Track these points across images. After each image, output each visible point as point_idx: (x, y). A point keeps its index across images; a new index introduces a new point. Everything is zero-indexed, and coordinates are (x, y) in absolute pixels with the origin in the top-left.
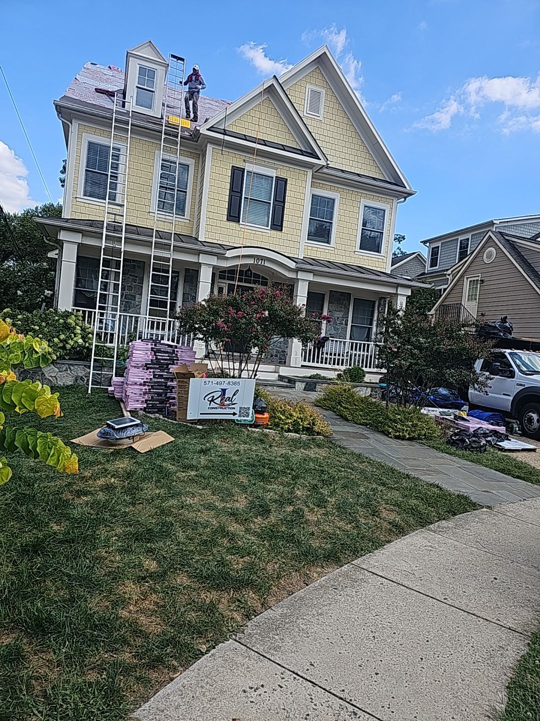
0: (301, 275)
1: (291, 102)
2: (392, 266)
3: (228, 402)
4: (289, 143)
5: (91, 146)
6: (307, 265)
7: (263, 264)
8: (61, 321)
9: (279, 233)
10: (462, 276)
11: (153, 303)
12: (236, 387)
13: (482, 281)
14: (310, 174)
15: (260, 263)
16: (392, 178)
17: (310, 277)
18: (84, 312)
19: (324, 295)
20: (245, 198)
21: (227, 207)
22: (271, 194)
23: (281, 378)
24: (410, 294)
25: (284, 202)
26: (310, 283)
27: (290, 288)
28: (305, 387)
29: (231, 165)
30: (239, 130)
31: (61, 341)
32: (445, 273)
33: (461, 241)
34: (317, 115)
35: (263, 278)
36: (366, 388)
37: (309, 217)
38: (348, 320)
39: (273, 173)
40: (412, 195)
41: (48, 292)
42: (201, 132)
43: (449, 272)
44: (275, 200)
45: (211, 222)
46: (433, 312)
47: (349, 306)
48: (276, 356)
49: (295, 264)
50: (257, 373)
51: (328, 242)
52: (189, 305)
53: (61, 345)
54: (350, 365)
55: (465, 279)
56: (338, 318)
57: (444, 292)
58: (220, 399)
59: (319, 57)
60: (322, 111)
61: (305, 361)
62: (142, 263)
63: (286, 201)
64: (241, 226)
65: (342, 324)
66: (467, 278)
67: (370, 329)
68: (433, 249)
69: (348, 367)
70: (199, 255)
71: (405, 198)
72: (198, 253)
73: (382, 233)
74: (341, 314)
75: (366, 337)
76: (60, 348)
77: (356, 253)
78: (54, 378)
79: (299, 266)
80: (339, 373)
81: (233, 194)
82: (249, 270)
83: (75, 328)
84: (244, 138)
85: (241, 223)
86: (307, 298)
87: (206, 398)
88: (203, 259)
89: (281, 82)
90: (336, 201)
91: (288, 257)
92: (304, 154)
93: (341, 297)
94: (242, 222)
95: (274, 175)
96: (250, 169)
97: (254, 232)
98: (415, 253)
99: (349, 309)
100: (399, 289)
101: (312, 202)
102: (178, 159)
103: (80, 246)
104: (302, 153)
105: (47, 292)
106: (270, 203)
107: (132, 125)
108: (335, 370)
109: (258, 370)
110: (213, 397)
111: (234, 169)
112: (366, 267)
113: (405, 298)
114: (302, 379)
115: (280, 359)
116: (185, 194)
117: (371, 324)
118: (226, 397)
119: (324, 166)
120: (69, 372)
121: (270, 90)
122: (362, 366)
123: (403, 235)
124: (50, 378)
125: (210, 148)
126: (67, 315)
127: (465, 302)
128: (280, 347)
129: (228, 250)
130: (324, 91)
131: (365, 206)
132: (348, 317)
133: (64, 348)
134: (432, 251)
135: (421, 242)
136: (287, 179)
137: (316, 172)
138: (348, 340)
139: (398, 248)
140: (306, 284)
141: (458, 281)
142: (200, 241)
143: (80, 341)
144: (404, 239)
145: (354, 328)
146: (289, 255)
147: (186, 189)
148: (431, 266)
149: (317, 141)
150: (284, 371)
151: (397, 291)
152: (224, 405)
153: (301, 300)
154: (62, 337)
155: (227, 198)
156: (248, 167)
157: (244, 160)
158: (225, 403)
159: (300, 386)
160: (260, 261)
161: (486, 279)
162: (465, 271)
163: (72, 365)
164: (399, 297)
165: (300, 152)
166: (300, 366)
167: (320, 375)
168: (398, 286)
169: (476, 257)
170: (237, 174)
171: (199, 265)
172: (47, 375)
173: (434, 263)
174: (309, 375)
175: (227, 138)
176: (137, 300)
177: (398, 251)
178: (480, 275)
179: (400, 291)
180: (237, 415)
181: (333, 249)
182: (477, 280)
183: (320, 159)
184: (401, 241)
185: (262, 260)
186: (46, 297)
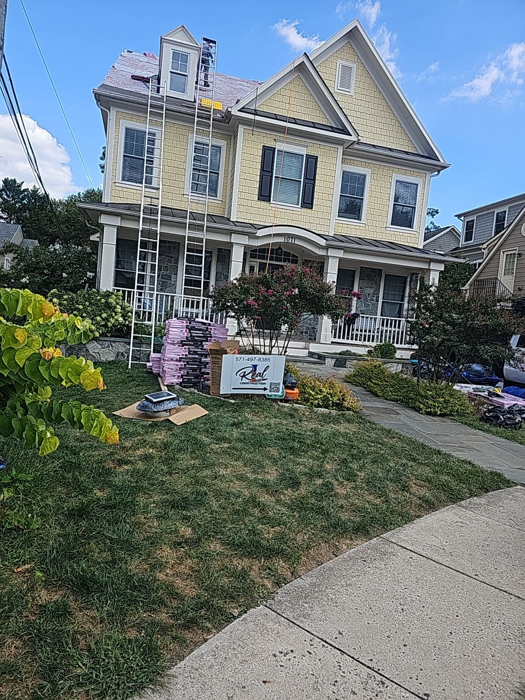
0: (331, 252)
1: (322, 79)
2: (424, 241)
3: (259, 378)
4: (320, 120)
5: (129, 132)
6: (338, 242)
7: (293, 242)
8: (103, 300)
9: (309, 211)
10: (498, 250)
11: (188, 282)
12: (267, 364)
13: (519, 254)
14: (340, 151)
15: (290, 241)
16: (425, 152)
17: (341, 254)
18: (124, 292)
19: (355, 271)
20: (276, 177)
21: (258, 187)
22: (301, 172)
23: (311, 354)
24: (443, 269)
25: (314, 179)
26: (341, 260)
27: (320, 266)
28: (335, 363)
29: (262, 144)
30: (270, 109)
31: (103, 319)
32: (480, 247)
33: (497, 213)
34: (348, 90)
35: (293, 256)
36: (396, 364)
37: (340, 194)
38: (378, 297)
39: (304, 151)
40: (445, 167)
42: (232, 113)
43: (485, 246)
44: (306, 178)
45: (242, 202)
46: (467, 287)
47: (380, 282)
48: (306, 333)
49: (325, 241)
50: (288, 349)
51: (359, 218)
52: (222, 284)
53: (103, 323)
54: (381, 342)
55: (502, 253)
56: (369, 294)
57: (479, 266)
58: (251, 374)
59: (351, 31)
60: (353, 85)
61: (335, 337)
62: (177, 244)
63: (317, 178)
64: (271, 205)
65: (373, 300)
66: (504, 252)
67: (401, 306)
68: (468, 222)
69: (379, 343)
70: (231, 235)
71: (439, 171)
72: (230, 233)
73: (415, 208)
74: (371, 291)
75: (398, 313)
76: (102, 326)
77: (387, 229)
78: (98, 355)
79: (329, 243)
80: (370, 349)
81: (264, 173)
82: (280, 248)
83: (115, 308)
84: (275, 117)
85: (272, 202)
86: (338, 275)
87: (238, 374)
88: (235, 239)
89: (311, 60)
90: (367, 177)
91: (318, 235)
92: (335, 130)
93: (371, 274)
94: (273, 200)
95: (305, 153)
96: (281, 148)
97: (285, 211)
98: (448, 227)
99: (380, 285)
100: (432, 264)
101: (343, 179)
102: (211, 141)
103: (119, 229)
104: (333, 129)
105: (89, 274)
106: (300, 181)
107: (166, 110)
108: (366, 346)
109: (288, 346)
110: (245, 372)
111: (265, 149)
112: (398, 242)
113: (438, 273)
114: (332, 356)
115: (310, 335)
116: (217, 175)
117: (403, 300)
118: (257, 373)
119: (355, 142)
120: (111, 348)
121: (301, 67)
122: (393, 343)
123: (436, 209)
124: (94, 354)
125: (241, 129)
126: (108, 295)
127: (501, 276)
128: (310, 324)
129: (259, 229)
130: (355, 66)
131: (397, 181)
132: (379, 294)
133: (106, 326)
134: (467, 225)
135: (455, 216)
136: (317, 157)
137: (346, 148)
138: (379, 316)
139: (431, 223)
140: (336, 261)
141: (494, 255)
142: (232, 222)
143: (121, 319)
144: (437, 213)
145: (385, 304)
146: (319, 233)
147: (219, 171)
148: (466, 240)
149: (348, 117)
150: (314, 348)
151: (429, 266)
152: (255, 381)
153: (331, 276)
154: (104, 315)
155: (258, 177)
156: (279, 146)
157: (275, 140)
158: (257, 378)
159: (330, 362)
160: (291, 239)
161: (523, 252)
162: (501, 245)
163: (114, 342)
164: (431, 272)
165: (331, 129)
166: (330, 343)
167: (350, 351)
168: (430, 261)
169: (513, 230)
170: (268, 154)
171: (231, 244)
172: (91, 352)
173: (468, 237)
174: (339, 351)
175: (258, 118)
176: (172, 279)
177: (431, 225)
178: (517, 248)
179: (433, 266)
180: (268, 390)
181: (364, 225)
182: (515, 254)
183: (351, 135)
184: (435, 215)
185: (292, 238)
186: (88, 278)
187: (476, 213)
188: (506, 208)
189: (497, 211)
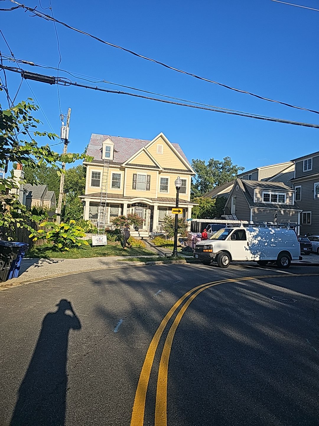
0: (155, 204)
1: (149, 153)
4: (151, 165)
5: (93, 173)
8: (86, 223)
9: (148, 191)
11: (111, 215)
14: (157, 173)
15: (142, 202)
16: (188, 169)
18: (91, 220)
20: (137, 182)
21: (132, 185)
22: (146, 180)
23: (149, 236)
24: (192, 207)
29: (133, 173)
30: (135, 163)
34: (161, 152)
35: (146, 205)
37: (160, 185)
39: (146, 174)
41: (82, 215)
42: (123, 166)
45: (127, 190)
46: (224, 209)
49: (152, 201)
51: (167, 191)
55: (232, 197)
57: (227, 201)
59: (160, 136)
60: (163, 151)
63: (151, 182)
64: (137, 191)
70: (123, 201)
73: (186, 187)
81: (134, 181)
83: (89, 225)
88: (125, 202)
90: (169, 179)
91: (150, 199)
94: (137, 189)
97: (141, 192)
101: (161, 180)
103: (90, 202)
104: (154, 167)
106: (145, 183)
111: (134, 175)
112: (181, 198)
116: (120, 182)
119: (162, 170)
125: (126, 169)
126: (87, 221)
127: (233, 206)
129: (131, 199)
130: (163, 145)
136: (150, 175)
140: (157, 207)
143: (90, 228)
151: (188, 206)
155: (132, 183)
156: (138, 173)
161: (237, 197)
162: (232, 194)
169: (234, 189)
171: (123, 204)
176: (106, 215)
178: (235, 195)
182: (235, 197)
183: (159, 168)
185: (143, 200)
186: (82, 216)
187: (242, 175)
188: (251, 174)
189: (249, 175)
